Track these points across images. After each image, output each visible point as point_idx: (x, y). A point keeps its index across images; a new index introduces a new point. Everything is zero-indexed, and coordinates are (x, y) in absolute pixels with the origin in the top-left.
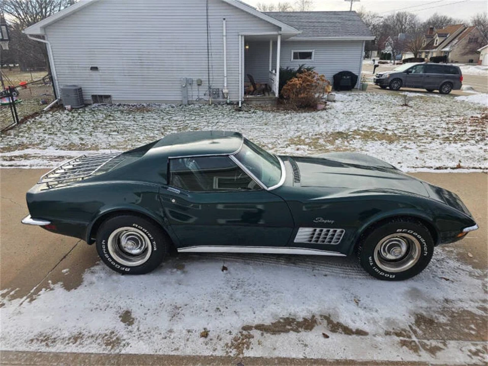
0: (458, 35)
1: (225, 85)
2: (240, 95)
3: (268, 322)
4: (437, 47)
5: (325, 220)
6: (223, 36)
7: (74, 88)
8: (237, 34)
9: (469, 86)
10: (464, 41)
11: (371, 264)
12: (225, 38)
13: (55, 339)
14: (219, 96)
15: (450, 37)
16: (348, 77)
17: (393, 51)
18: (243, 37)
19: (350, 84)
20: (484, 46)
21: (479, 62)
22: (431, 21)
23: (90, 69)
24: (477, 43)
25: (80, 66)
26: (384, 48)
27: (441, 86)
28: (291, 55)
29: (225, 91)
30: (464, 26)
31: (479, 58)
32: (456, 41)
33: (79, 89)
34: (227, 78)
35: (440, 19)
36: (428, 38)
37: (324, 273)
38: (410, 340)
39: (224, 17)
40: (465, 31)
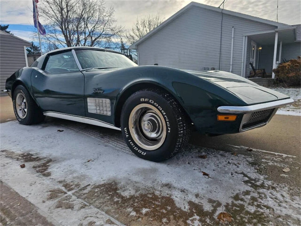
6: (232, 38)
12: (233, 39)
18: (247, 38)
34: (232, 66)
39: (233, 26)
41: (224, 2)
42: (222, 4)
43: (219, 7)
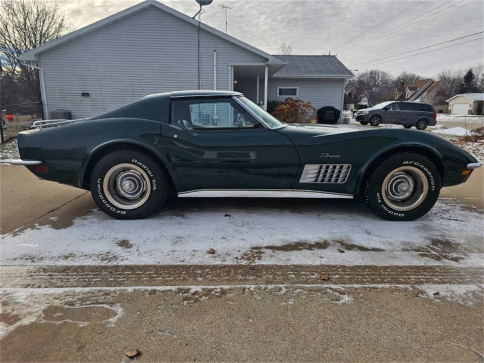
0: (426, 89)
1: (215, 111)
2: (230, 121)
3: (279, 244)
4: (409, 99)
5: (331, 155)
7: (63, 112)
8: (227, 65)
9: (443, 126)
10: (433, 93)
11: (380, 201)
12: (215, 64)
13: (42, 258)
14: (209, 123)
15: (419, 90)
16: (331, 112)
17: (368, 101)
18: (233, 68)
19: (333, 119)
20: (452, 97)
21: (449, 112)
22: (401, 78)
23: (81, 94)
24: (445, 94)
25: (71, 92)
26: (360, 101)
27: (418, 123)
28: (277, 91)
29: (215, 117)
30: (432, 81)
31: (448, 108)
32: (426, 93)
33: (68, 113)
35: (409, 77)
36: (400, 91)
37: (331, 217)
38: (430, 254)
39: (215, 49)
40: (432, 86)
41: (201, 12)
42: (197, 14)
43: (194, 18)
